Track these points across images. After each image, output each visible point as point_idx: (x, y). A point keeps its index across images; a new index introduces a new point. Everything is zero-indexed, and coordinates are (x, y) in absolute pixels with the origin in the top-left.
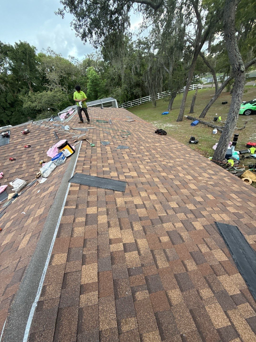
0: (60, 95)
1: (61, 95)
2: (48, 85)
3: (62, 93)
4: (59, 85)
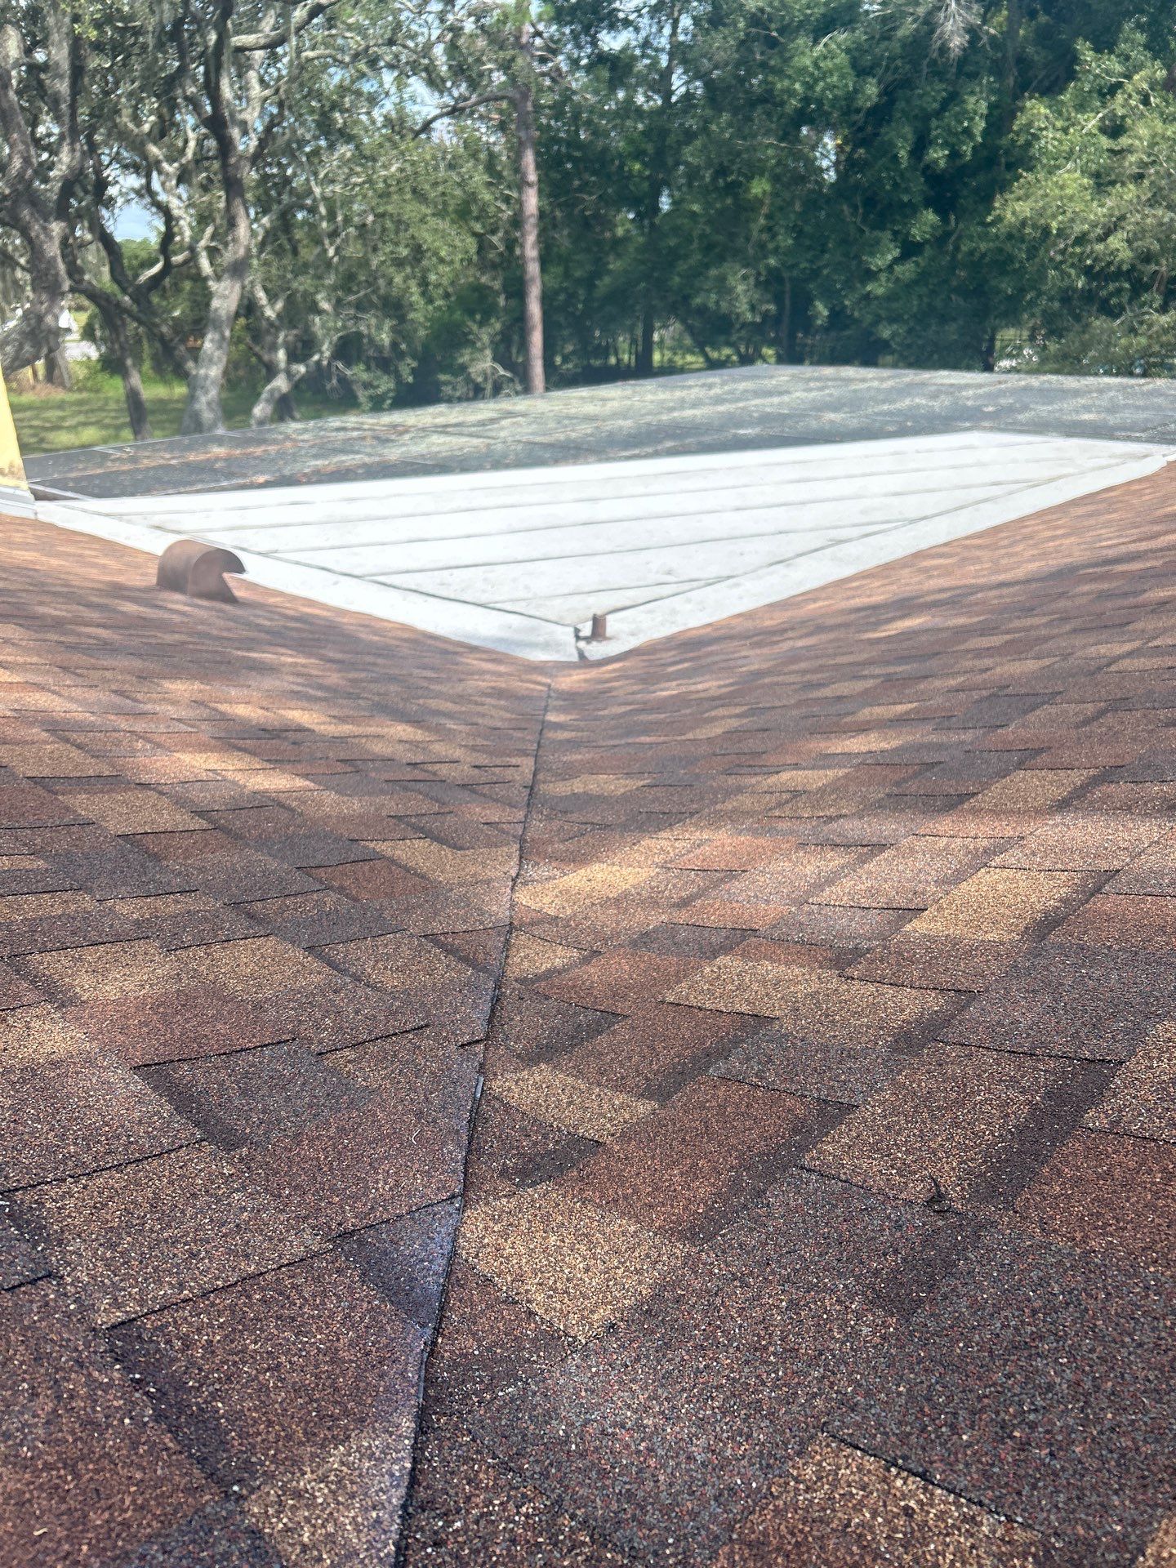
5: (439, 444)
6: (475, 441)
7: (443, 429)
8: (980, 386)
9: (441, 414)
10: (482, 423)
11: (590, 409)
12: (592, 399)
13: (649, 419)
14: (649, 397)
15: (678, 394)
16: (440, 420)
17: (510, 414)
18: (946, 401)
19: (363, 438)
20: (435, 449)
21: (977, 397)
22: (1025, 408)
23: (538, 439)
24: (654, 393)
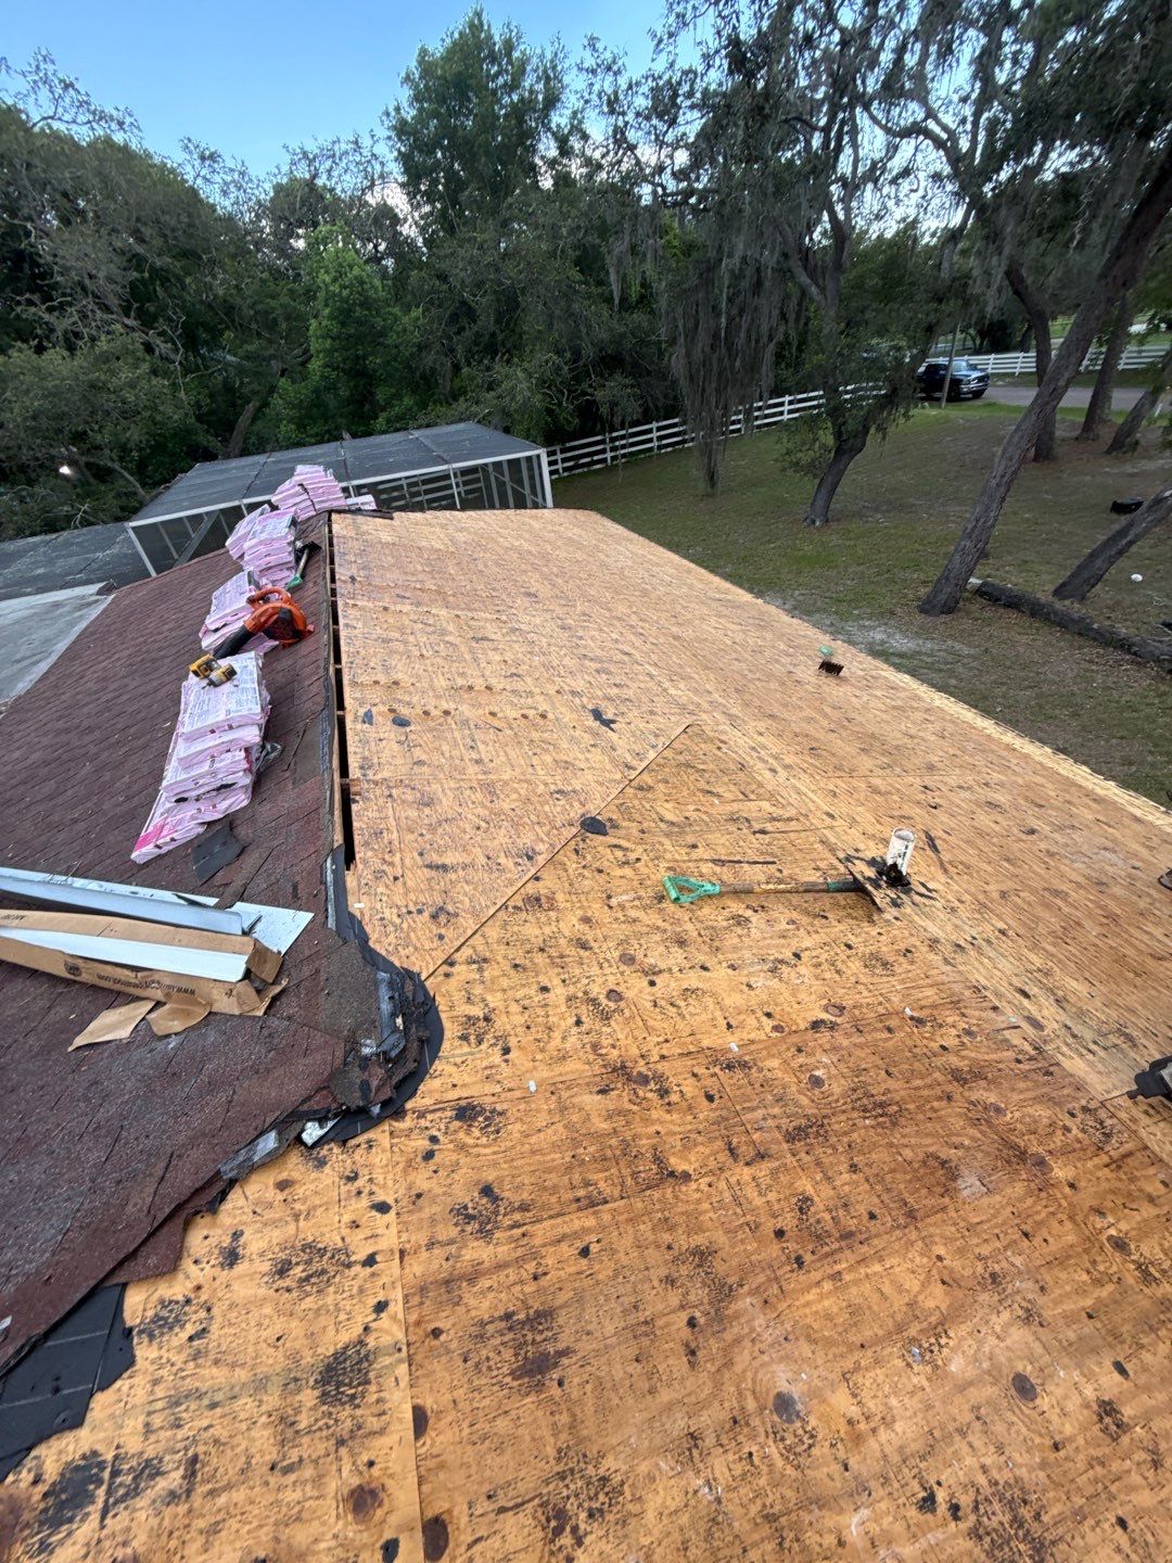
0: (132, 385)
1: (143, 383)
2: (50, 310)
3: (145, 367)
4: (128, 317)
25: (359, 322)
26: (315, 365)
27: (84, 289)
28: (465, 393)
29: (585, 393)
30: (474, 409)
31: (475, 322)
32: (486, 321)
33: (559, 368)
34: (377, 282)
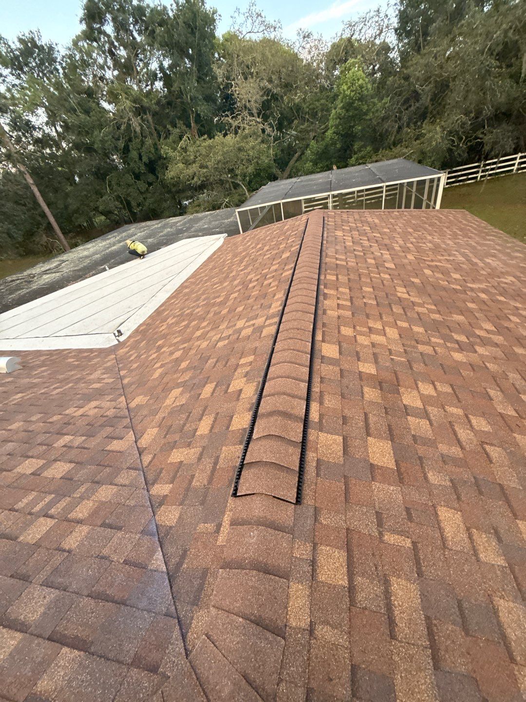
4: (259, 117)
5: (47, 279)
6: (58, 274)
7: (45, 272)
8: (181, 221)
9: (42, 267)
10: (56, 267)
11: (86, 253)
12: (85, 249)
13: (103, 253)
14: (100, 245)
15: (108, 242)
16: (43, 269)
17: (64, 261)
18: (174, 228)
19: (22, 283)
20: (47, 281)
21: (181, 225)
22: (192, 227)
23: (76, 268)
24: (101, 243)
25: (356, 109)
26: (329, 133)
27: (245, 107)
28: (402, 142)
29: (476, 138)
30: (405, 150)
31: (418, 101)
32: (426, 100)
33: (464, 124)
34: (369, 86)
